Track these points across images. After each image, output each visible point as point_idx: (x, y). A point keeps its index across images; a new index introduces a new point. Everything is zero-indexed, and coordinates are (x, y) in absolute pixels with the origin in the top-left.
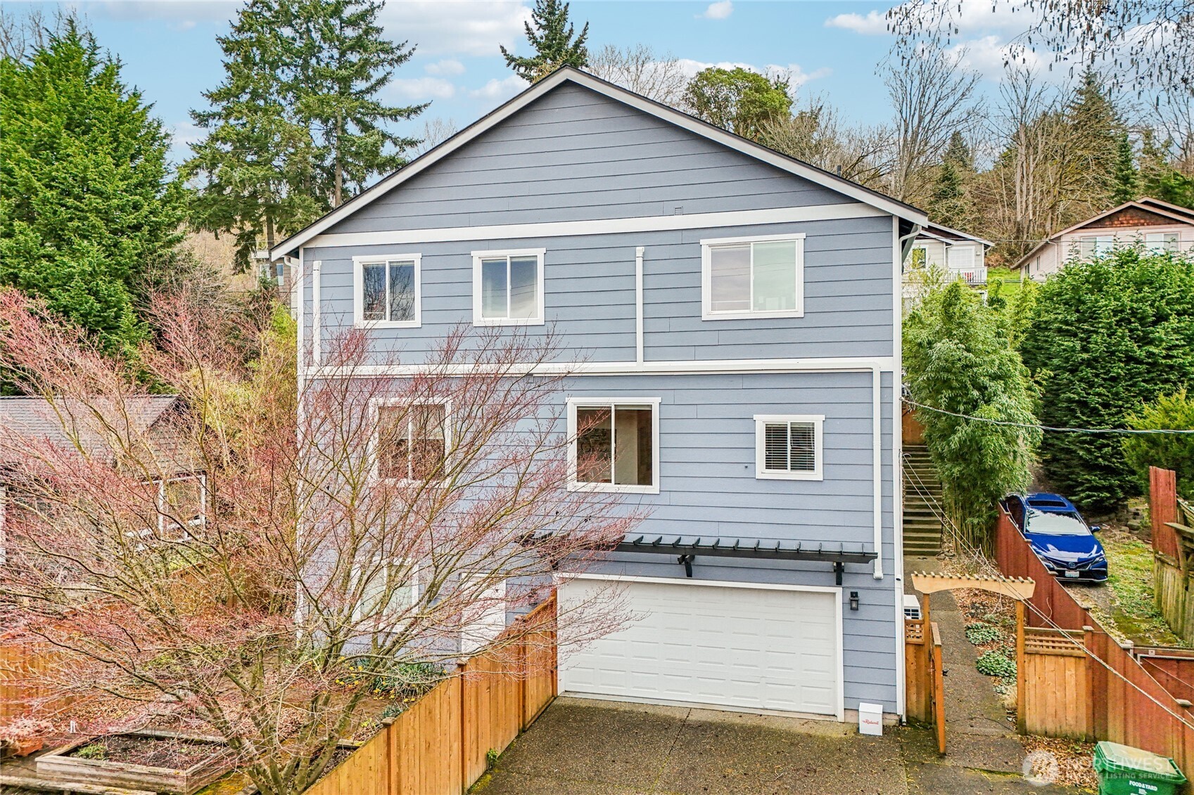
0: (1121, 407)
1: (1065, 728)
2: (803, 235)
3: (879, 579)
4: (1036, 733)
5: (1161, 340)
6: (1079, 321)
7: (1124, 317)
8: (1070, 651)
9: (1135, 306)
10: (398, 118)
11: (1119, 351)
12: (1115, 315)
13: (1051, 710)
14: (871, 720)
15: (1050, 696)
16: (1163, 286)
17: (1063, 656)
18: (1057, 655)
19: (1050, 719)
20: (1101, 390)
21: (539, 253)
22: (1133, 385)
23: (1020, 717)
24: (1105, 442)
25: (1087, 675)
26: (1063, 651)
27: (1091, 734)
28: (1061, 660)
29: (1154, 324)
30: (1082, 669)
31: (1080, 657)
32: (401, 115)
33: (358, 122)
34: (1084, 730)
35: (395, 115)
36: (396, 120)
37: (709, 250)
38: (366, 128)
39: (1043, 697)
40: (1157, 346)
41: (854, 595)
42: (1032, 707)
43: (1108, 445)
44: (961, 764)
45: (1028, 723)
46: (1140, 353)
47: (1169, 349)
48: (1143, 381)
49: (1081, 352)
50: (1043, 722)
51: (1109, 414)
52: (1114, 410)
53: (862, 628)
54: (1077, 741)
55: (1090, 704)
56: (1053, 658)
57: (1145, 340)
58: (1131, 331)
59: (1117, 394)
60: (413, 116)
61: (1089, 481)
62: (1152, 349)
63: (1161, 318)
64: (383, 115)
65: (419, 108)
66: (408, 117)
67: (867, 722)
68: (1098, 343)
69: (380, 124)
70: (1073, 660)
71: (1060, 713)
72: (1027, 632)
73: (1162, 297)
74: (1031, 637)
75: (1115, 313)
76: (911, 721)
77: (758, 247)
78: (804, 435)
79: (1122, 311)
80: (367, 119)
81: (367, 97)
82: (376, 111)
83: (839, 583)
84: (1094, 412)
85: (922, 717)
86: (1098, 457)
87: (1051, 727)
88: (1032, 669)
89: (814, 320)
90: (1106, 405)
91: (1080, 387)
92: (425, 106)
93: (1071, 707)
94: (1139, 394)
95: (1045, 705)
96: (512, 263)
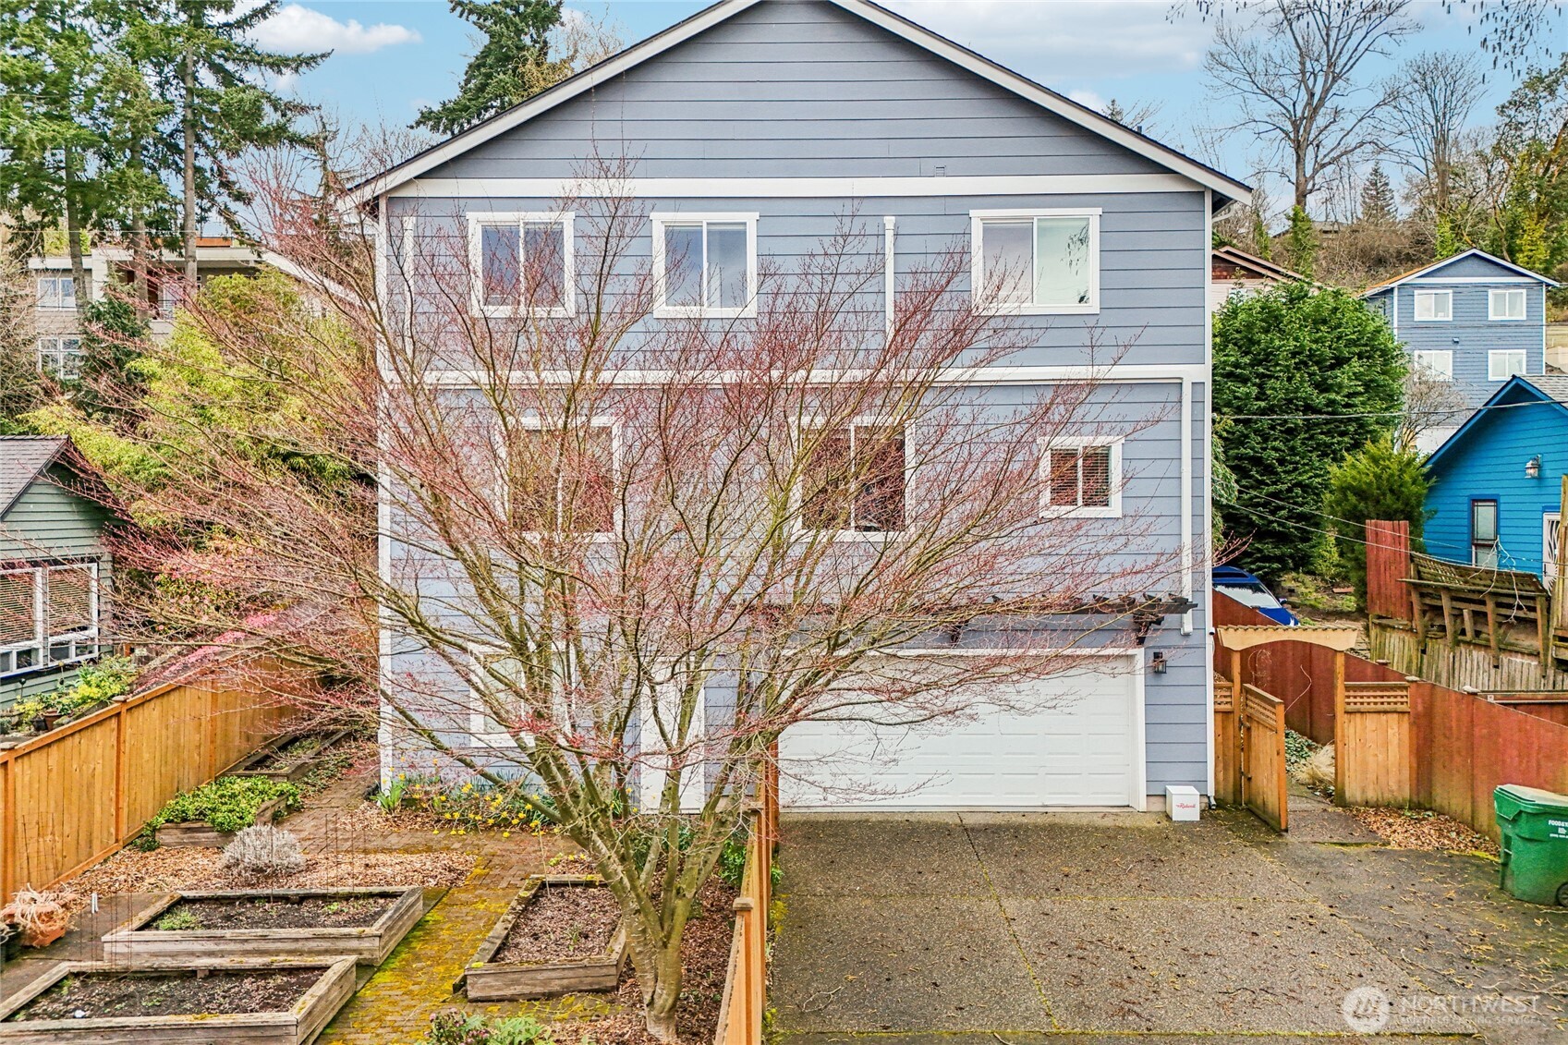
0: (1297, 463)
1: (1387, 796)
2: (1100, 211)
3: (1187, 635)
4: (1356, 803)
5: (1340, 386)
6: (1252, 365)
7: (1303, 359)
8: (1392, 706)
9: (1314, 346)
10: (284, 70)
11: (1297, 398)
12: (1294, 357)
13: (1372, 777)
14: (1186, 804)
15: (1371, 759)
16: (1339, 326)
17: (1386, 712)
18: (1379, 712)
19: (1371, 787)
20: (1276, 443)
21: (750, 218)
22: (1311, 438)
23: (1339, 786)
24: (1281, 503)
25: (1410, 731)
26: (1386, 707)
27: (1415, 799)
28: (1384, 717)
29: (1332, 367)
30: (1406, 726)
31: (1403, 713)
32: (287, 66)
33: (216, 69)
34: (1407, 794)
35: (278, 64)
36: (280, 72)
37: (981, 223)
38: (227, 79)
39: (1364, 763)
40: (1338, 393)
41: (1157, 656)
42: (1352, 773)
43: (1283, 508)
44: (1308, 839)
45: (1348, 795)
46: (1319, 400)
47: (1349, 396)
48: (1322, 433)
49: (1257, 399)
50: (1363, 791)
51: (1285, 472)
52: (1290, 467)
53: (1167, 695)
54: (1401, 808)
55: (1415, 765)
56: (1375, 716)
57: (1323, 387)
58: (1310, 375)
59: (1292, 449)
60: (303, 69)
61: (1259, 551)
62: (1333, 396)
63: (1340, 362)
64: (259, 63)
65: (313, 58)
66: (297, 70)
67: (1182, 806)
68: (1277, 389)
69: (252, 75)
70: (1395, 716)
71: (1382, 779)
72: (1347, 688)
73: (1339, 338)
74: (1352, 693)
75: (1294, 355)
76: (1220, 803)
77: (1044, 224)
78: (1098, 461)
79: (1299, 353)
80: (230, 66)
81: (238, 36)
82: (250, 56)
83: (1141, 641)
84: (1269, 470)
85: (1230, 798)
86: (1273, 522)
87: (1371, 795)
88: (1352, 730)
89: (1111, 318)
90: (1282, 462)
91: (1255, 440)
92: (323, 56)
93: (1394, 770)
94: (1315, 449)
95: (1365, 772)
96: (709, 232)
